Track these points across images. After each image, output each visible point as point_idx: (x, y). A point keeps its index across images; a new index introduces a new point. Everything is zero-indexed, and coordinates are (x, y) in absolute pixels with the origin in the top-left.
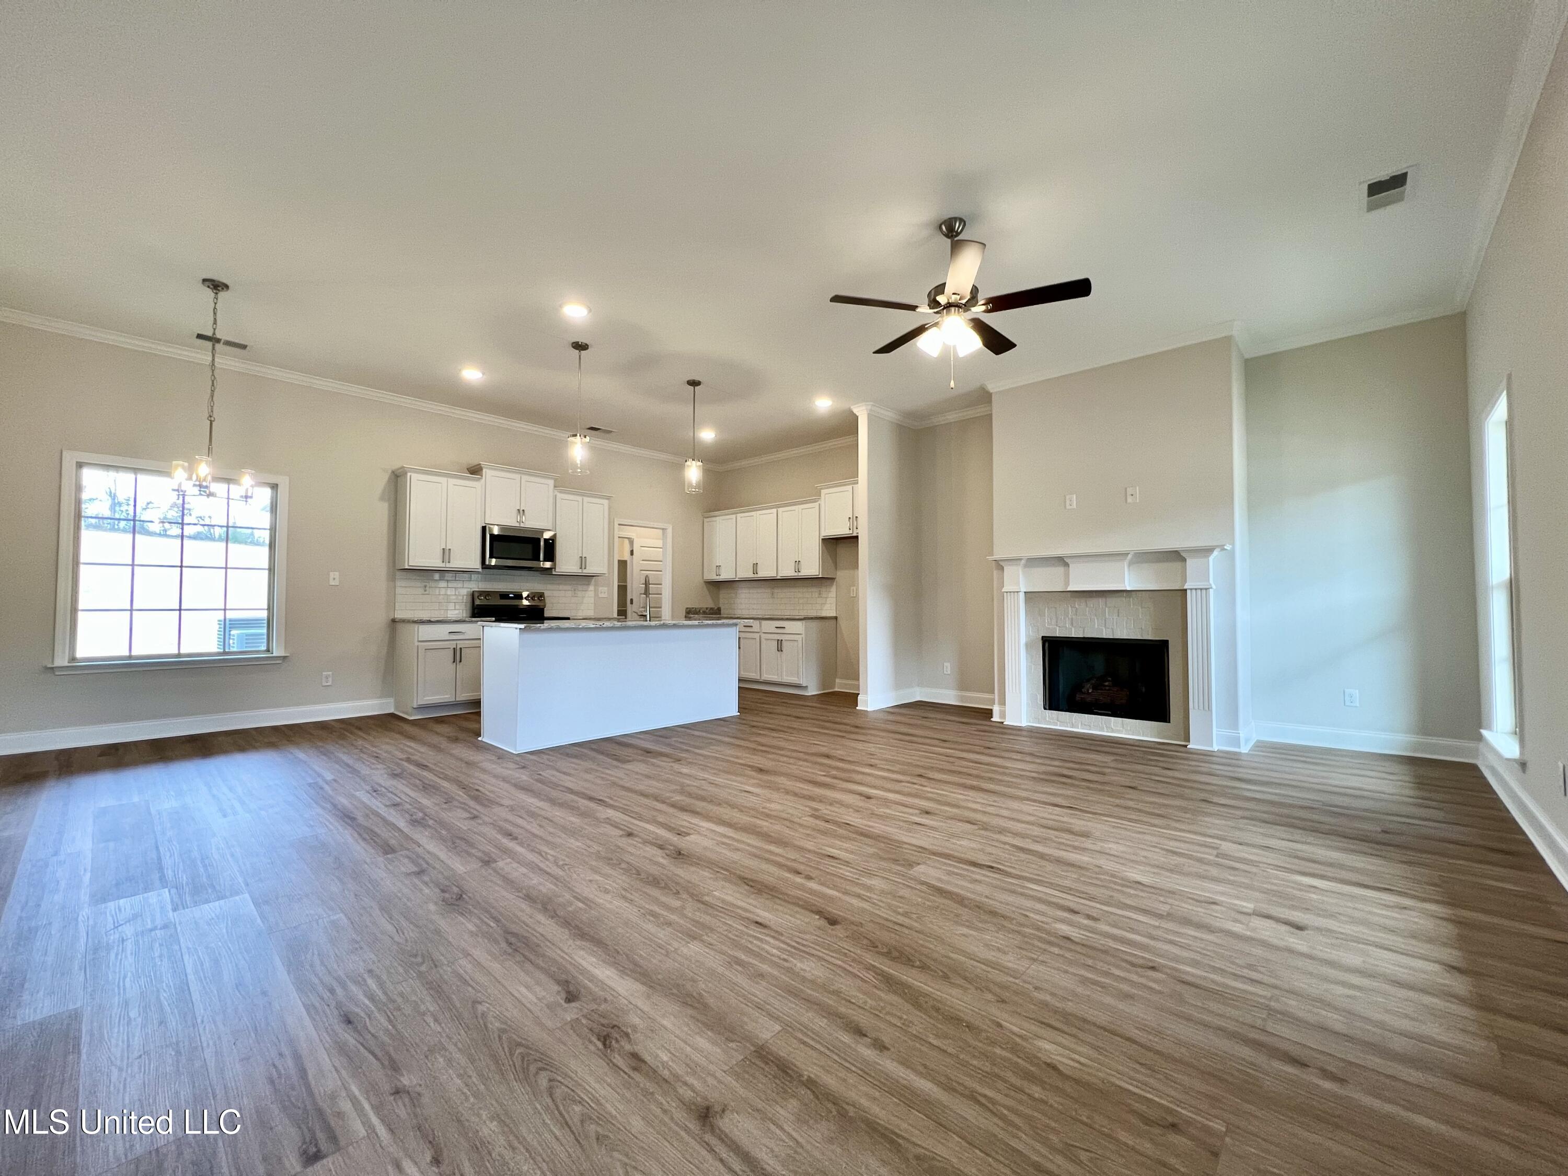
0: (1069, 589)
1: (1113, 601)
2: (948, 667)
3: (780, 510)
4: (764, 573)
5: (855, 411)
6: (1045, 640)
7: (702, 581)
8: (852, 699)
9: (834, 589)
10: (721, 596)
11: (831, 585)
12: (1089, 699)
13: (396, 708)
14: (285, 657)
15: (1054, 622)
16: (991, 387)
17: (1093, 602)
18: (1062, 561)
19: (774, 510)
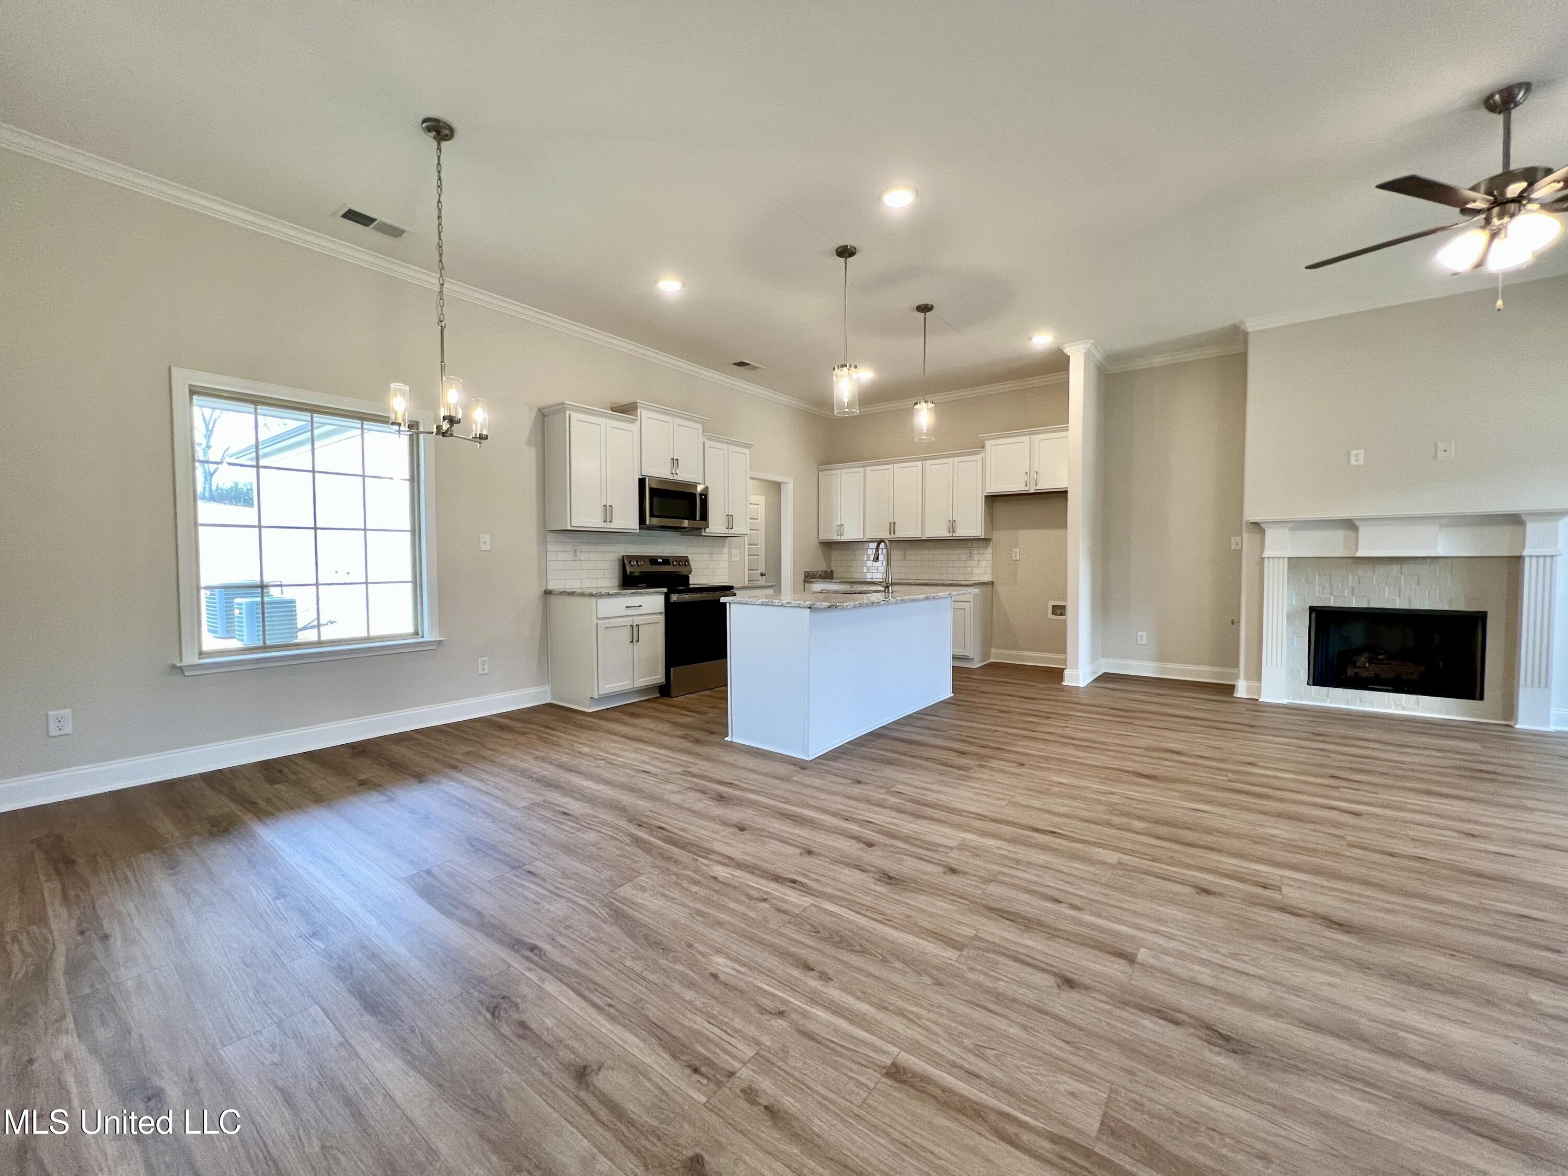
0: (1358, 555)
1: (1408, 568)
2: (1143, 637)
3: (928, 463)
4: (901, 534)
5: (1068, 350)
6: (1312, 609)
7: (814, 542)
8: (1058, 674)
9: (989, 550)
10: (833, 558)
11: (986, 547)
12: (1365, 674)
13: (554, 698)
14: (439, 642)
15: (1327, 590)
16: (1251, 326)
17: (1381, 570)
18: (1350, 525)
19: (919, 463)
